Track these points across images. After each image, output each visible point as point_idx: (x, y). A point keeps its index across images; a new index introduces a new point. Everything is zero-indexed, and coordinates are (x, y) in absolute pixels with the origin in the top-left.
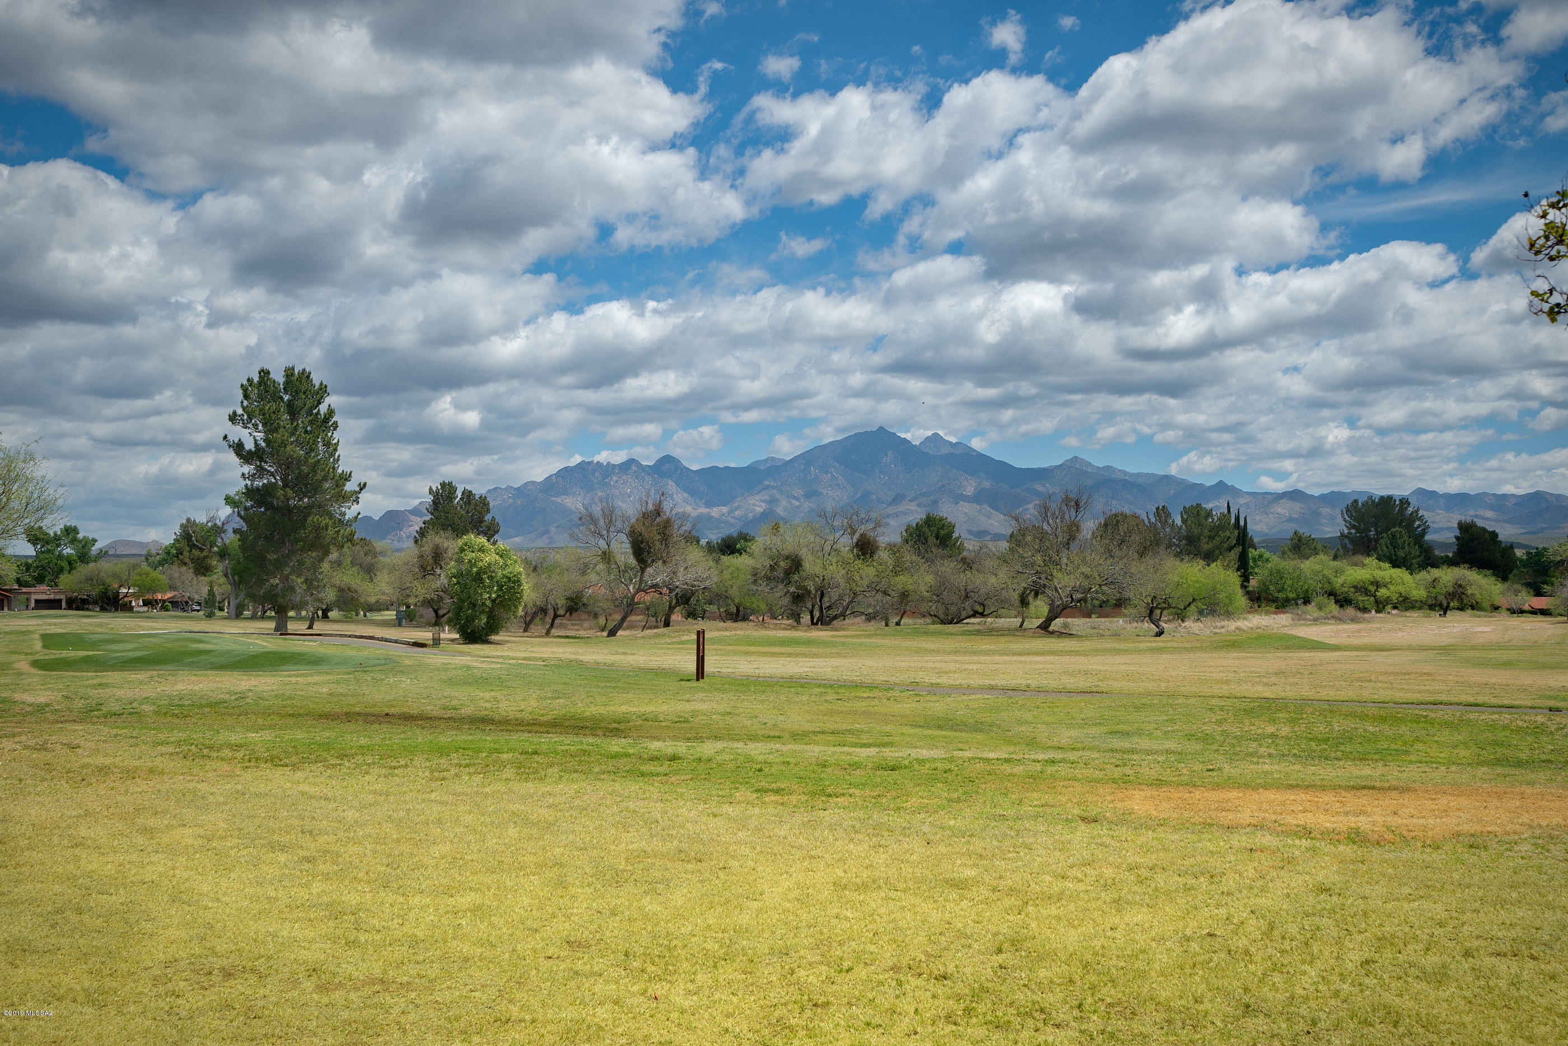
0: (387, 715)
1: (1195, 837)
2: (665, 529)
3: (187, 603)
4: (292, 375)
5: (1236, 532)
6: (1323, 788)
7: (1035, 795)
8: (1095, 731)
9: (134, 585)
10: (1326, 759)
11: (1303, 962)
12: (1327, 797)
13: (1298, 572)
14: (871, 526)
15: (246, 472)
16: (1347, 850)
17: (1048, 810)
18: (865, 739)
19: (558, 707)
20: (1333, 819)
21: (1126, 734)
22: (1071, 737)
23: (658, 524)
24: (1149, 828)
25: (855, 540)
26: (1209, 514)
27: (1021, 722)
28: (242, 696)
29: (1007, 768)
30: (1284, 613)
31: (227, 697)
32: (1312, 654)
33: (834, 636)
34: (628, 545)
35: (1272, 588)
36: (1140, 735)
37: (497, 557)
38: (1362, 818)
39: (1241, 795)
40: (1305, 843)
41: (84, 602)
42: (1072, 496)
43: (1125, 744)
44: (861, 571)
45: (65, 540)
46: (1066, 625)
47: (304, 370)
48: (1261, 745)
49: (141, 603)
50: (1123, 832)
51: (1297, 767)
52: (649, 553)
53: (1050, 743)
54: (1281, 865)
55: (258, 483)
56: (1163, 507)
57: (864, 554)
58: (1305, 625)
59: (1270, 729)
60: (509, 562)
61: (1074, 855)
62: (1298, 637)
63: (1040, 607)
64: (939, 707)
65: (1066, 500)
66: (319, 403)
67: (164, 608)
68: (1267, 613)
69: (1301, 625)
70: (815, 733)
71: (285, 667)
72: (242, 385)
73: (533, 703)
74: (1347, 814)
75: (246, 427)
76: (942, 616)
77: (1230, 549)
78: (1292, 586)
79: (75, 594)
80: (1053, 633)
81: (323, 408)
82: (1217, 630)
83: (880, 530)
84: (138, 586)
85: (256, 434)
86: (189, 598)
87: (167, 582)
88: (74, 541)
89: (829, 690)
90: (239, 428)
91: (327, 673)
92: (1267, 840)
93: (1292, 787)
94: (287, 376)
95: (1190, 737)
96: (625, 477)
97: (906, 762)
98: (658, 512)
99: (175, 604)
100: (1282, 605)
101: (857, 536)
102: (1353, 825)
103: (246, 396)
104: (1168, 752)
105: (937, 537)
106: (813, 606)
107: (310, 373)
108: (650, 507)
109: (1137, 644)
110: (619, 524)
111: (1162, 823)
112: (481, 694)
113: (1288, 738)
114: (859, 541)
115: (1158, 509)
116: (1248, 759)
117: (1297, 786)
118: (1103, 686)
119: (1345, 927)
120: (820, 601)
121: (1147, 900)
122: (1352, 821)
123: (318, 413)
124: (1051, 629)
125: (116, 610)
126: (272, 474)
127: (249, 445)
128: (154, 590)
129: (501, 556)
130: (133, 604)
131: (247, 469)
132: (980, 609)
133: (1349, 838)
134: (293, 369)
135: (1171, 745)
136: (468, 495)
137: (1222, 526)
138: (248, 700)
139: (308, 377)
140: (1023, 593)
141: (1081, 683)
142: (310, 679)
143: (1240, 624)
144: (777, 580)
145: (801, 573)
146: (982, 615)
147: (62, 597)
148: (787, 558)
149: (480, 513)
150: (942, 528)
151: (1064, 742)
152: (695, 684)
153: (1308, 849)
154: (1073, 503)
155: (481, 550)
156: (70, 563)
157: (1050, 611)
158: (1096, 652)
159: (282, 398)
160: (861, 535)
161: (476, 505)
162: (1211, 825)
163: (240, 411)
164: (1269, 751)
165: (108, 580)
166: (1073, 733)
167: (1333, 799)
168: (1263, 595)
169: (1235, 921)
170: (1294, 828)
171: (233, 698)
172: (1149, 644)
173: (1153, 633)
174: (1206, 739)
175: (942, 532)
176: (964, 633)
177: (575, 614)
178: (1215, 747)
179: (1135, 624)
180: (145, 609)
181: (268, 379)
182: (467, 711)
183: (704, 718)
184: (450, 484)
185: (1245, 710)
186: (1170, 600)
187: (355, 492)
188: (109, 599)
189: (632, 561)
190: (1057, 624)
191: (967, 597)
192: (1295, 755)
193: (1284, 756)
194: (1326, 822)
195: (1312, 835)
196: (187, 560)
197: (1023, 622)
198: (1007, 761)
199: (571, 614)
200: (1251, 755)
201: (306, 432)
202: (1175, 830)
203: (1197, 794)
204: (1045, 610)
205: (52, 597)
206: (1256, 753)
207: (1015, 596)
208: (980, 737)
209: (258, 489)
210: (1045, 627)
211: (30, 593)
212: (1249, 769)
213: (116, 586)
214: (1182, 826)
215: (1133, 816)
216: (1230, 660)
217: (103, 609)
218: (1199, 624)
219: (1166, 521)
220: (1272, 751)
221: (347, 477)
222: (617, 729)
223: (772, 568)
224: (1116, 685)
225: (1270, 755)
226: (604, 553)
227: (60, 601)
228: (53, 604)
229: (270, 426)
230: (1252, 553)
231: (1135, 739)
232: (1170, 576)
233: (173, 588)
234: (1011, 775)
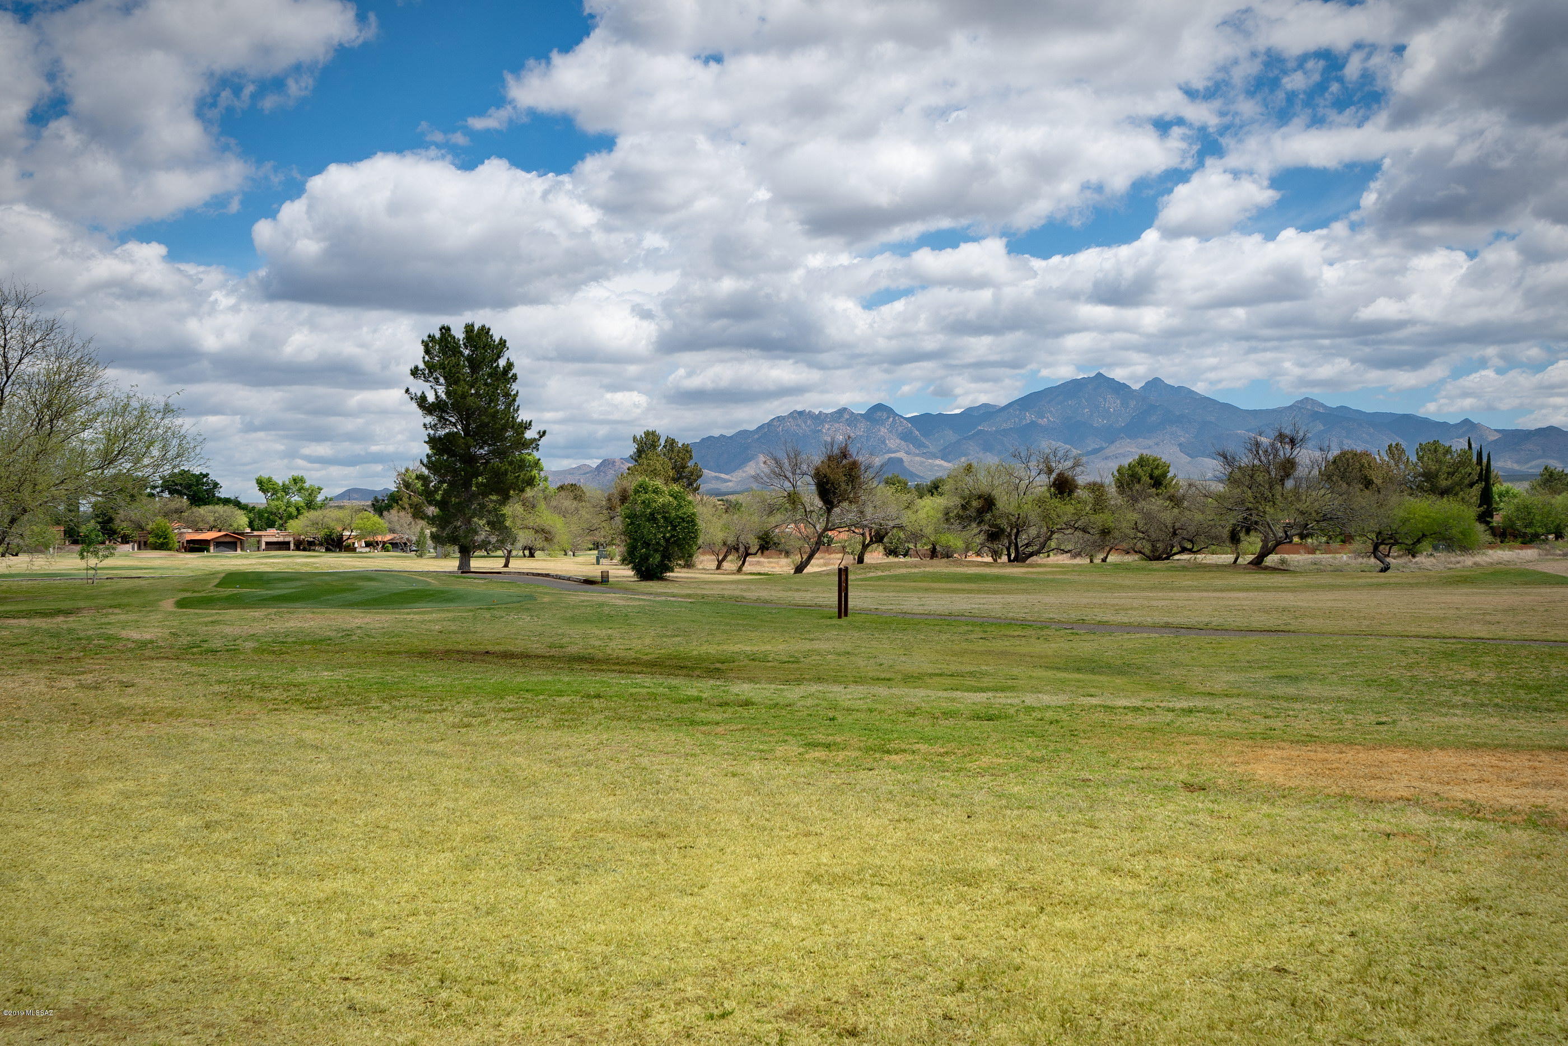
0: (487, 652)
1: (1318, 814)
2: (852, 472)
3: (405, 544)
4: (472, 331)
5: (1478, 468)
6: (1517, 748)
7: (1140, 754)
8: (1259, 675)
9: (357, 529)
10: (1535, 710)
11: (1401, 1023)
12: (1519, 761)
13: (1548, 507)
14: (1069, 464)
15: (427, 422)
16: (1522, 837)
17: (1147, 773)
18: (986, 682)
19: (673, 645)
20: (1516, 792)
21: (1294, 679)
22: (1228, 682)
23: (843, 466)
24: (1266, 800)
25: (1052, 479)
26: (1448, 451)
27: (1174, 664)
28: (348, 634)
29: (1130, 718)
30: (1533, 547)
31: (333, 634)
32: (1555, 590)
33: (1027, 573)
34: (814, 488)
35: (1519, 523)
36: (1311, 680)
37: (671, 499)
38: (1556, 792)
39: (1406, 756)
40: (1468, 826)
41: (311, 544)
42: (1287, 432)
43: (1291, 690)
44: (1058, 510)
45: (295, 488)
46: (1283, 562)
47: (483, 326)
48: (1455, 693)
49: (364, 545)
50: (1231, 806)
51: (1493, 721)
52: (834, 493)
53: (1201, 689)
54: (1422, 856)
55: (442, 432)
56: (1397, 445)
57: (1061, 493)
58: (1553, 560)
59: (1471, 675)
60: (683, 503)
61: (1147, 837)
62: (1541, 573)
63: (1253, 543)
64: (1086, 647)
65: (1281, 437)
66: (499, 357)
67: (385, 549)
68: (1511, 548)
69: (1547, 560)
70: (931, 675)
71: (417, 605)
72: (423, 342)
73: (647, 641)
74: (1536, 785)
75: (427, 381)
76: (1147, 552)
77: (1471, 485)
78: (1541, 521)
79: (302, 537)
80: (1267, 568)
81: (502, 363)
82: (1452, 566)
83: (1078, 469)
84: (359, 529)
85: (437, 387)
86: (408, 539)
87: (386, 525)
88: (300, 490)
89: (977, 629)
90: (420, 382)
91: (448, 611)
92: (1418, 820)
93: (1476, 747)
94: (467, 332)
95: (1369, 683)
96: (837, 425)
97: (1012, 711)
98: (844, 455)
99: (395, 545)
100: (1528, 540)
101: (1054, 475)
102: (1540, 802)
103: (427, 351)
104: (1340, 699)
105: (1151, 477)
106: (1010, 544)
107: (489, 329)
108: (836, 451)
109: (1355, 580)
110: (804, 467)
111: (1285, 794)
112: (597, 632)
113: (1490, 685)
114: (1056, 480)
115: (1390, 446)
116: (1436, 709)
117: (1485, 745)
118: (1294, 625)
119: (1483, 963)
120: (1016, 539)
121: (1211, 911)
122: (1541, 797)
123: (498, 366)
124: (1264, 564)
125: (340, 550)
126: (455, 425)
127: (431, 398)
128: (375, 534)
129: (675, 498)
130: (356, 545)
131: (429, 419)
132: (1189, 546)
133: (1529, 820)
134: (473, 325)
135: (1345, 692)
136: (671, 443)
137: (1463, 461)
138: (354, 638)
139: (488, 332)
140: (1234, 530)
141: (1272, 621)
142: (427, 617)
143: (1478, 559)
144: (971, 519)
145: (994, 512)
146: (1191, 551)
147: (291, 539)
148: (980, 497)
149: (683, 459)
150: (1157, 468)
151: (1218, 688)
152: (836, 621)
153: (1468, 835)
154: (1287, 440)
155: (656, 491)
156: (298, 509)
157: (1262, 548)
158: (1308, 588)
159: (461, 353)
160: (1059, 475)
161: (679, 452)
162: (1348, 798)
163: (422, 366)
164: (1464, 699)
165: (332, 524)
166: (1232, 677)
167: (1527, 763)
168: (1509, 530)
169: (1322, 949)
170: (1458, 804)
171: (340, 635)
172: (1369, 580)
173: (1378, 569)
174: (1390, 685)
175: (1157, 472)
176: (1168, 569)
177: (766, 552)
178: (1399, 695)
179: (1360, 560)
180: (368, 549)
181: (450, 335)
182: (573, 650)
183: (818, 658)
184: (653, 433)
185: (1444, 653)
186: (1397, 536)
187: (535, 440)
188: (333, 540)
189: (819, 503)
190: (1272, 559)
191: (1175, 534)
192: (1496, 705)
193: (1482, 705)
194: (1505, 796)
195: (1480, 815)
196: (407, 506)
197: (1236, 559)
198: (1136, 709)
199: (762, 553)
200: (1441, 704)
201: (486, 384)
202: (1301, 802)
203: (1349, 755)
204: (1258, 546)
205: (281, 539)
206: (1447, 702)
207: (1226, 533)
208: (1119, 681)
209: (440, 437)
210: (1258, 563)
211: (260, 536)
212: (1433, 721)
213: (340, 529)
214: (1312, 798)
215: (1252, 784)
216: (1459, 597)
217: (328, 550)
218: (1432, 559)
219: (1400, 458)
220: (1469, 700)
221: (528, 426)
222: (718, 669)
223: (964, 507)
224: (1309, 623)
225: (1465, 705)
226: (789, 495)
227: (288, 543)
228: (283, 546)
229: (452, 379)
230: (1496, 489)
231: (1305, 684)
232: (1396, 511)
233: (392, 531)
234: (1131, 727)
